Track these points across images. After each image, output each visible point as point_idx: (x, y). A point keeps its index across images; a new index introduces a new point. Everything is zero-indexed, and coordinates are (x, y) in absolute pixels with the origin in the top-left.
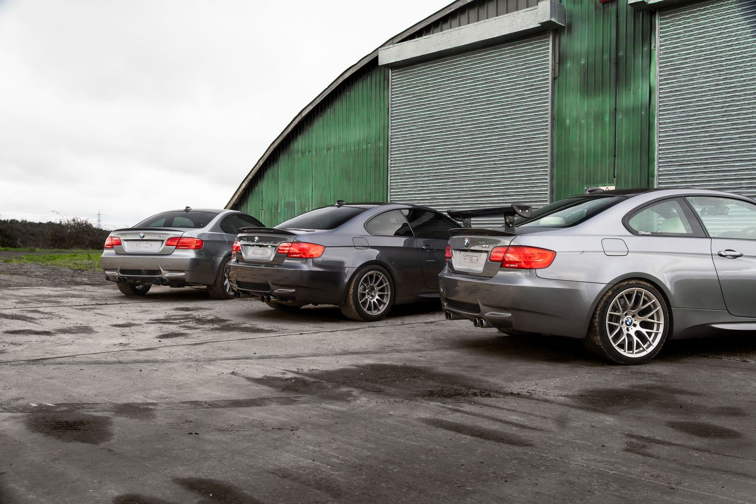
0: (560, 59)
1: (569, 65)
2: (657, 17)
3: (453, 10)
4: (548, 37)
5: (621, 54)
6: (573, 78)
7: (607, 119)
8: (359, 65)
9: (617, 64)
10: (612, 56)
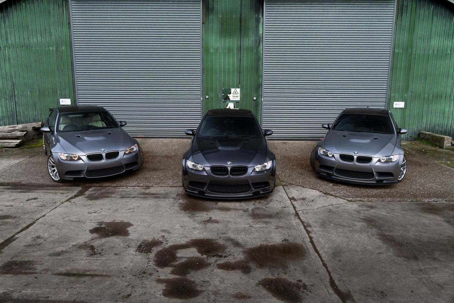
0: (206, 13)
1: (212, 16)
2: (265, 1)
5: (242, 16)
7: (235, 51)
9: (241, 21)
10: (238, 16)
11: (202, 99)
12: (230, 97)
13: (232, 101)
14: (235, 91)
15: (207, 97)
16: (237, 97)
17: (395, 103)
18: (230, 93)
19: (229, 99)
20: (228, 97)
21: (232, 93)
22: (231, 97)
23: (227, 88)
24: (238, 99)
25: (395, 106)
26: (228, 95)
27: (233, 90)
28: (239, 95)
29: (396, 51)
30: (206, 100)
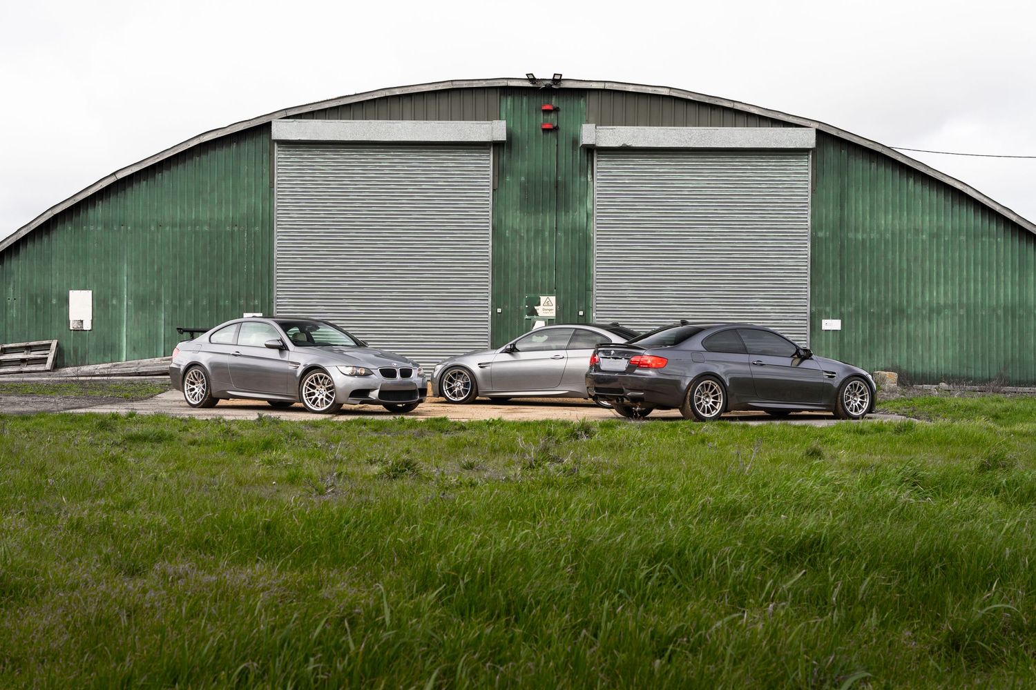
0: (500, 173)
1: (508, 179)
2: (595, 154)
3: (376, 97)
4: (489, 149)
5: (560, 178)
6: (513, 192)
7: (547, 234)
8: (228, 129)
9: (557, 187)
10: (553, 179)
11: (490, 313)
12: (538, 311)
13: (542, 319)
14: (548, 300)
15: (499, 310)
16: (550, 310)
17: (824, 322)
18: (539, 304)
19: (537, 314)
20: (536, 310)
21: (542, 303)
22: (539, 309)
23: (532, 295)
24: (553, 314)
25: (824, 327)
26: (536, 307)
27: (543, 299)
28: (554, 307)
29: (821, 234)
30: (497, 316)
